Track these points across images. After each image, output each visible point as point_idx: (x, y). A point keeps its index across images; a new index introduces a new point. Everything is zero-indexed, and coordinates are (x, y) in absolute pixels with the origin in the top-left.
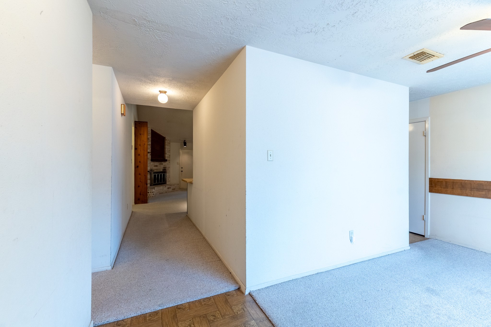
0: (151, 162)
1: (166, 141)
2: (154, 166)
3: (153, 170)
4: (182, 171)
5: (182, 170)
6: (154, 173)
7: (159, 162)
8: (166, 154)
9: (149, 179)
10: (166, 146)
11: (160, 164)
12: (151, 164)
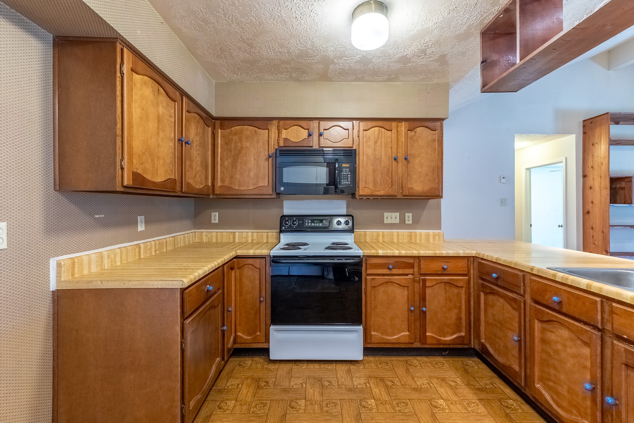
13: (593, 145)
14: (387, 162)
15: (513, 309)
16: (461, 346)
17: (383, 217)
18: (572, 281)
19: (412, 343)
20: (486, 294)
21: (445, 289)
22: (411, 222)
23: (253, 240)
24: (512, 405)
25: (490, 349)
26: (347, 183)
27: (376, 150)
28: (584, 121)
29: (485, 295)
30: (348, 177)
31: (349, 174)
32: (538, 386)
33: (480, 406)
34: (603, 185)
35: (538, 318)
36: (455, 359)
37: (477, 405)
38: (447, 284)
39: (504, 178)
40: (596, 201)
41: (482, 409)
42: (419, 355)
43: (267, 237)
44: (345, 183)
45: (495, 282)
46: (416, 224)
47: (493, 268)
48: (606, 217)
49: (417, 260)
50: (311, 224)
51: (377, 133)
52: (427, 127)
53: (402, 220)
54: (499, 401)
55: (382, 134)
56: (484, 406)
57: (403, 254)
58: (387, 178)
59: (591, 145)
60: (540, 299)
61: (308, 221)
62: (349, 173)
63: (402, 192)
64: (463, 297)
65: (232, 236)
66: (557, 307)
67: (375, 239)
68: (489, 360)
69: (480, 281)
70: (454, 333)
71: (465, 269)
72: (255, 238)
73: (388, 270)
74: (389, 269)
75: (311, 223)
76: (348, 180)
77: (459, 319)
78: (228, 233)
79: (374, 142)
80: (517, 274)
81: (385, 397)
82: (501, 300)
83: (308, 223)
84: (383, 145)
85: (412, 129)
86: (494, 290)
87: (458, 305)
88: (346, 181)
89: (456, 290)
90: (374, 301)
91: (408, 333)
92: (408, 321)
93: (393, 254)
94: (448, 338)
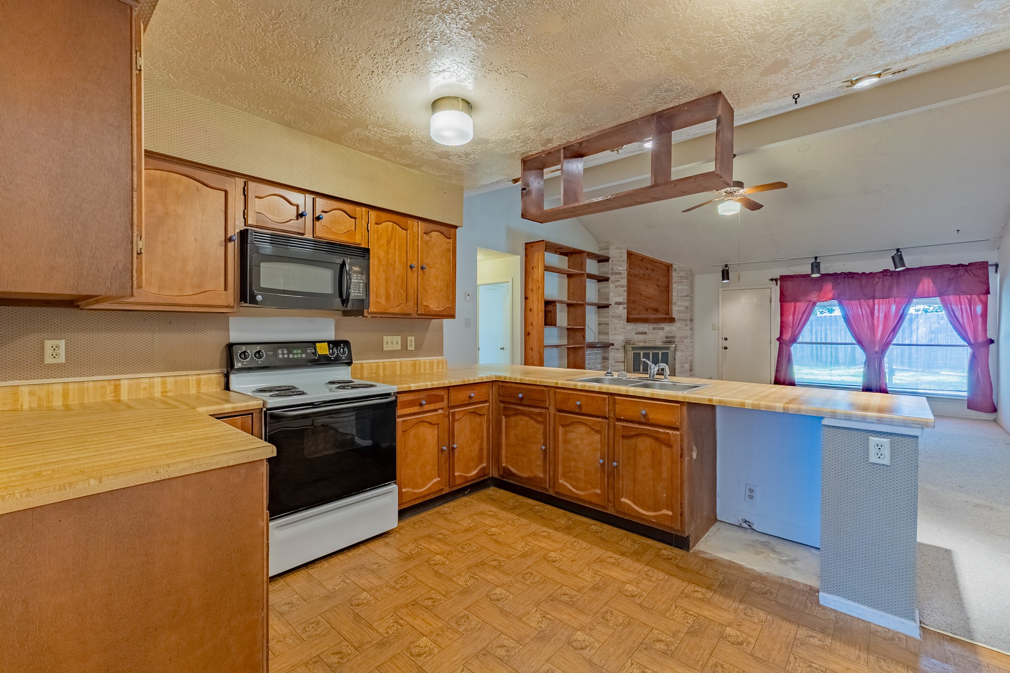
0: (626, 323)
1: (673, 272)
2: (636, 334)
3: (632, 342)
4: (726, 348)
5: (726, 344)
6: (634, 348)
7: (651, 324)
8: (675, 303)
9: (623, 362)
10: (674, 286)
11: (654, 329)
12: (628, 328)
13: (533, 268)
14: (402, 270)
15: (537, 423)
16: (482, 479)
17: (383, 343)
18: (589, 386)
19: (442, 490)
20: (507, 416)
21: (470, 419)
22: (413, 348)
23: (166, 392)
24: (540, 509)
25: (513, 470)
26: (359, 294)
27: (390, 253)
28: (526, 244)
29: (505, 417)
30: (359, 286)
31: (361, 283)
32: (561, 481)
33: (522, 519)
34: (540, 308)
35: (562, 423)
36: (479, 494)
37: (519, 519)
38: (472, 414)
39: (468, 295)
40: (535, 324)
41: (524, 521)
42: (445, 503)
43: (198, 383)
44: (356, 294)
45: (520, 402)
46: (419, 349)
47: (518, 388)
48: (541, 339)
49: (446, 391)
50: (289, 356)
51: (390, 229)
52: (442, 233)
53: (405, 346)
54: (530, 510)
55: (396, 232)
56: (524, 518)
57: (436, 385)
58: (401, 290)
59: (531, 269)
60: (564, 407)
61: (283, 351)
62: (361, 281)
63: (417, 310)
64: (485, 425)
65: (110, 388)
66: (577, 411)
67: (375, 373)
68: (511, 481)
69: (502, 405)
70: (477, 466)
71: (486, 395)
72: (169, 387)
73: (420, 407)
74: (421, 405)
75: (288, 354)
76: (359, 290)
77: (481, 449)
78: (99, 384)
79: (387, 241)
80: (543, 390)
81: (447, 548)
82: (526, 418)
83: (283, 354)
84: (397, 247)
85: (428, 232)
86: (518, 410)
87: (480, 435)
88: (357, 291)
89: (478, 419)
90: (404, 449)
91: (439, 479)
92: (438, 464)
93: (426, 386)
94: (474, 473)
